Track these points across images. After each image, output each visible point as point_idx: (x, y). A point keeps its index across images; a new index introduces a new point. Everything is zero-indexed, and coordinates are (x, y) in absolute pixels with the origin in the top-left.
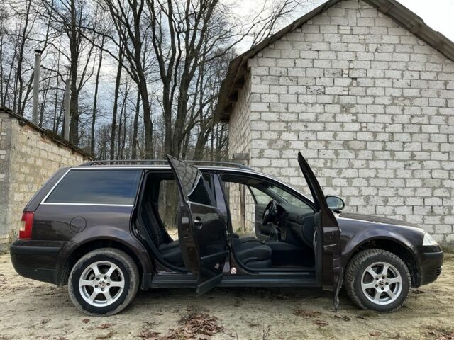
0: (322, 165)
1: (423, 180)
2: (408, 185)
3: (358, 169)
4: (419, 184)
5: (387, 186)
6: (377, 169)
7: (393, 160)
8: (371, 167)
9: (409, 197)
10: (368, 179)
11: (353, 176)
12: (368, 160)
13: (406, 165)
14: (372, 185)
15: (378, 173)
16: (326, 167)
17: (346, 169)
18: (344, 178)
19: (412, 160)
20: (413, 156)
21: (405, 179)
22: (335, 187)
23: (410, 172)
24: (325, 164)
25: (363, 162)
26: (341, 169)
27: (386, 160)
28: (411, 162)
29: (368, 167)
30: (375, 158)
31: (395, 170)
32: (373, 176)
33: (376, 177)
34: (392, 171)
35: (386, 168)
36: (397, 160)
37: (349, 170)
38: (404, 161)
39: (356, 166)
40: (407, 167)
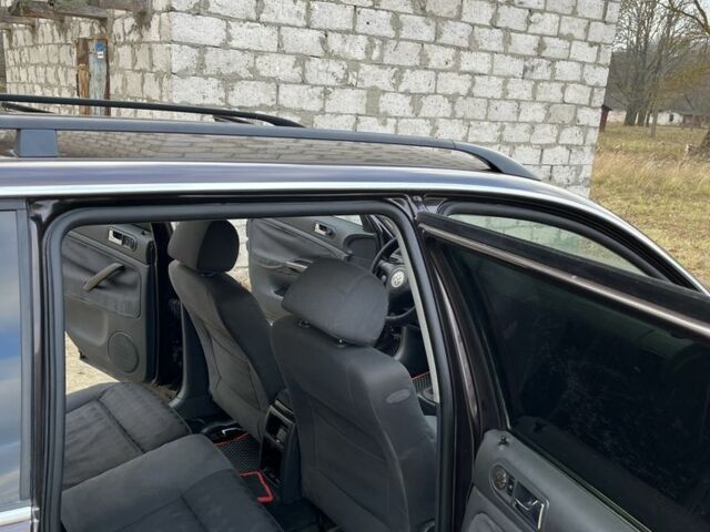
0: (360, 55)
1: (549, 105)
2: (522, 118)
3: (437, 71)
4: (540, 116)
5: (486, 120)
6: (473, 74)
7: (506, 54)
8: (464, 67)
9: (519, 144)
10: (452, 99)
11: (424, 89)
12: (458, 49)
13: (525, 69)
14: (460, 114)
15: (474, 83)
16: (369, 61)
17: (413, 68)
18: (407, 93)
19: (539, 56)
20: (541, 47)
21: (518, 101)
22: (384, 118)
23: (529, 85)
24: (368, 51)
25: (450, 53)
26: (402, 69)
27: (493, 53)
28: (536, 61)
29: (456, 69)
30: (473, 46)
31: (506, 79)
32: (464, 91)
33: (470, 94)
34: (500, 81)
35: (491, 74)
36: (513, 55)
37: (417, 72)
38: (525, 58)
39: (433, 64)
40: (527, 75)
